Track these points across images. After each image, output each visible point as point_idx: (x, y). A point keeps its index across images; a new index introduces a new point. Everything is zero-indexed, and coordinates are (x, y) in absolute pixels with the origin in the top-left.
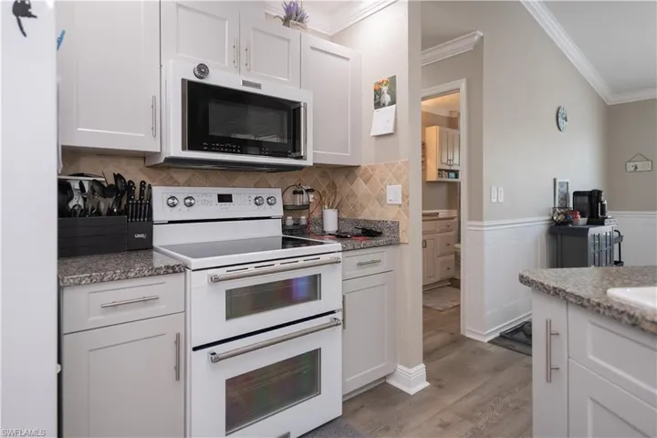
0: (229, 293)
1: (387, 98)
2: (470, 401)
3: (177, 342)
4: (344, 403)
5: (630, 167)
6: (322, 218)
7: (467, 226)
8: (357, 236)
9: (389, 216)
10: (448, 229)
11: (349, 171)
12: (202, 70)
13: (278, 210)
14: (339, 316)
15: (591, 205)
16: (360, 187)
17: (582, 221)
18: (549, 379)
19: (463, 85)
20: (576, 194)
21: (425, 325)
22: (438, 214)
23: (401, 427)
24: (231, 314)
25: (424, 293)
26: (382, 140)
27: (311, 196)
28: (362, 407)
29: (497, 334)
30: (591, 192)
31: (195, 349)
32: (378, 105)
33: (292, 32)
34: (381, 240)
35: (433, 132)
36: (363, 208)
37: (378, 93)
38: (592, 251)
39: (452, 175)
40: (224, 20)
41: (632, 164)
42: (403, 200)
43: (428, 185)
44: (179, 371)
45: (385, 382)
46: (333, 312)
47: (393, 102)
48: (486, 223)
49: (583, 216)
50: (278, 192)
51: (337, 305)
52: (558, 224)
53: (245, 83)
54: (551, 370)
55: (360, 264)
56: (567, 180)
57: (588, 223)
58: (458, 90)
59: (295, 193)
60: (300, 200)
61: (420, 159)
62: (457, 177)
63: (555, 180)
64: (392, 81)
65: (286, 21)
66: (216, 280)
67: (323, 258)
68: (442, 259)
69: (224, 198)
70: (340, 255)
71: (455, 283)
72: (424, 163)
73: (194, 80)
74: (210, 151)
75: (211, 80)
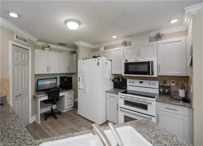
13: (157, 86)
53: (135, 60)
59: (164, 83)
69: (141, 82)
73: (126, 62)
74: (129, 74)
75: (129, 62)
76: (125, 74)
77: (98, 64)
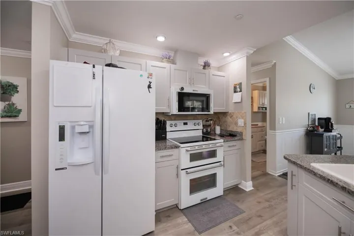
0: (191, 154)
1: (239, 90)
2: (269, 196)
3: (177, 167)
4: (224, 191)
5: (348, 106)
6: (215, 129)
7: (269, 132)
8: (228, 136)
9: (239, 130)
10: (262, 131)
11: (225, 114)
12: (182, 89)
13: (201, 127)
14: (222, 163)
15: (326, 124)
16: (229, 119)
17: (321, 130)
18: (292, 188)
19: (267, 80)
20: (319, 119)
21: (252, 167)
22: (258, 125)
23: (243, 201)
24: (191, 160)
25: (252, 155)
26: (237, 104)
27: (211, 122)
28: (230, 193)
29: (282, 173)
30: (326, 118)
31: (182, 170)
32: (235, 92)
33: (206, 71)
34: (236, 138)
35: (256, 93)
36: (229, 126)
37: (235, 88)
38: (326, 143)
39: (264, 109)
40: (187, 71)
41: (348, 105)
42: (244, 125)
43: (253, 113)
44: (178, 175)
45: (237, 187)
46: (220, 162)
47: (241, 91)
48: (276, 132)
49: (322, 128)
50: (201, 121)
51: (221, 159)
52: (310, 131)
53: (193, 90)
54: (292, 186)
55: (229, 146)
56: (314, 113)
57: (325, 131)
58: (266, 81)
59: (206, 121)
60: (208, 123)
61: (251, 103)
62: (266, 110)
63: (309, 113)
64: (240, 84)
65: (204, 67)
66: (187, 151)
67: (218, 145)
68: (259, 142)
69: (185, 124)
70: (223, 144)
71: (265, 152)
72: (252, 105)
73: (180, 91)
74: (184, 111)
75: (184, 91)
76: (179, 111)
77: (149, 87)
